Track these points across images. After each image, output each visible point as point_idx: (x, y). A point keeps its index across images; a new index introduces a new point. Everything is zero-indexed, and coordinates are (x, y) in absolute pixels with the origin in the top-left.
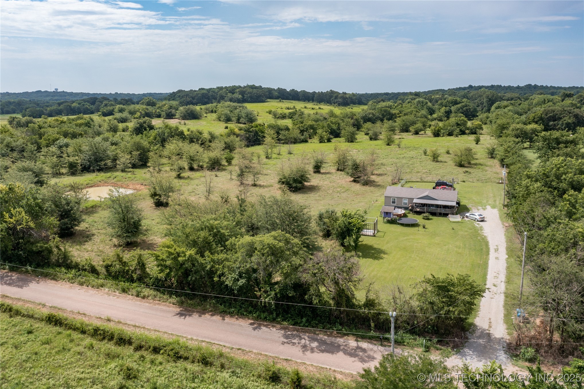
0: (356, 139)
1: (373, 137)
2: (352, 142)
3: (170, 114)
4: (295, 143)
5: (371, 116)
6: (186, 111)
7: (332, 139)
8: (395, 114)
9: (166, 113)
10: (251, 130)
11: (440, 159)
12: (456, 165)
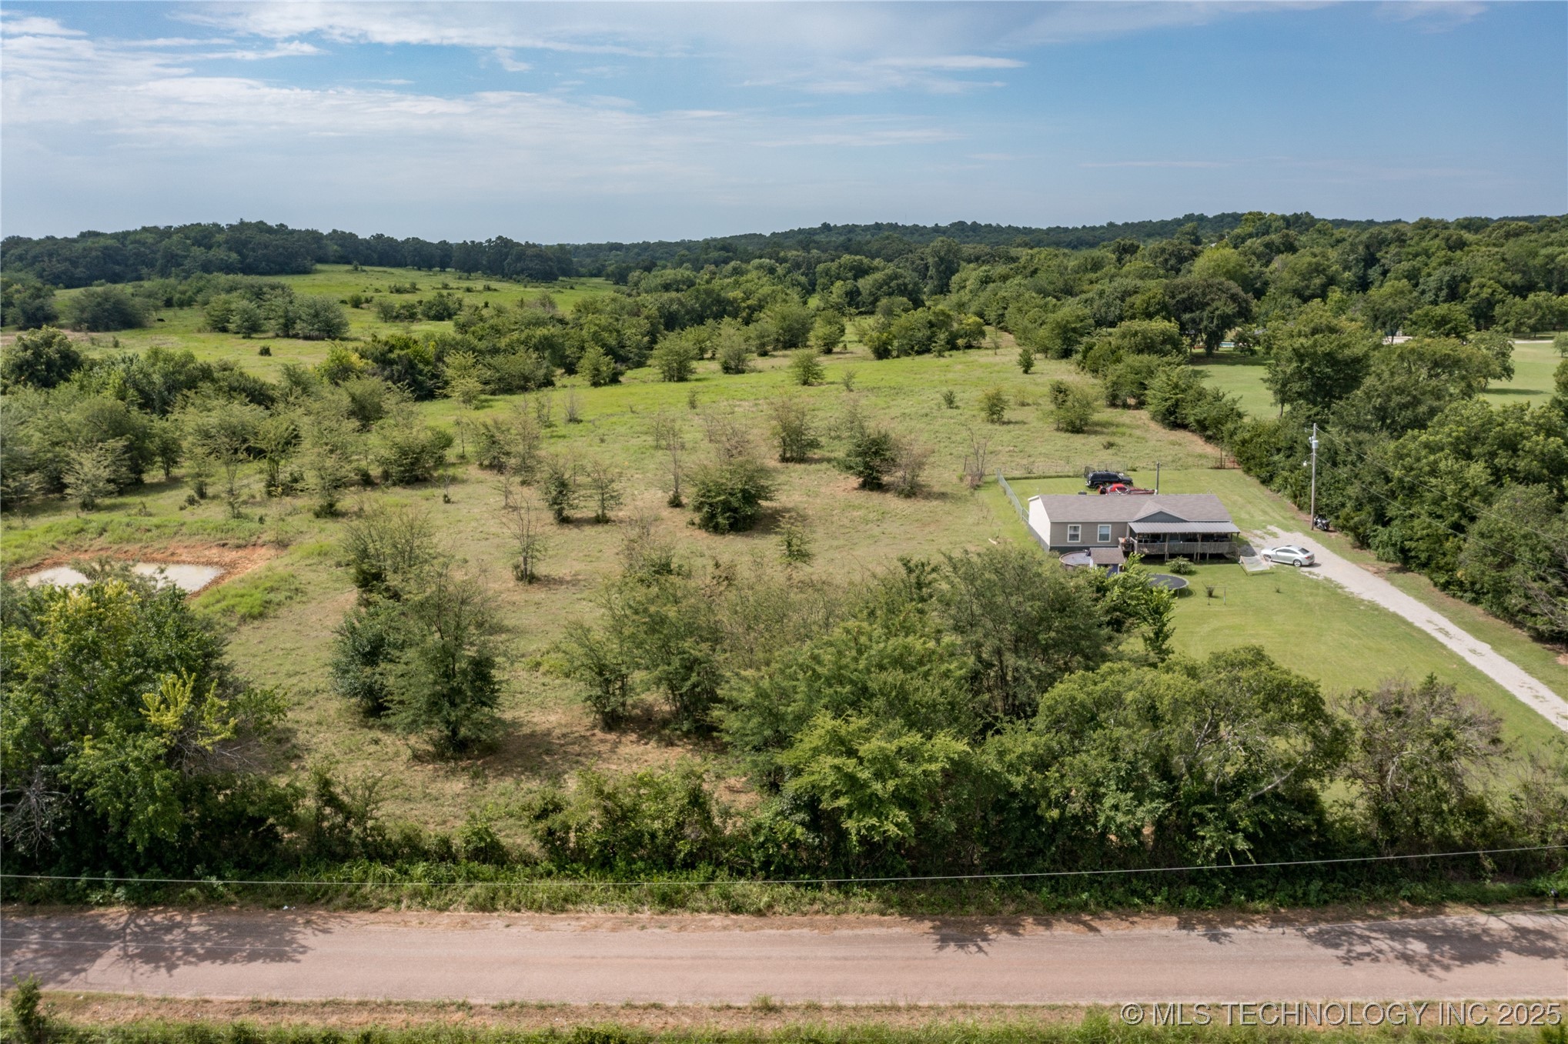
0: (692, 372)
1: (733, 364)
2: (682, 379)
3: (40, 314)
4: (524, 389)
5: (675, 307)
6: (99, 304)
7: (622, 373)
8: (735, 299)
9: (24, 312)
10: (393, 356)
11: (1007, 415)
12: (1058, 429)
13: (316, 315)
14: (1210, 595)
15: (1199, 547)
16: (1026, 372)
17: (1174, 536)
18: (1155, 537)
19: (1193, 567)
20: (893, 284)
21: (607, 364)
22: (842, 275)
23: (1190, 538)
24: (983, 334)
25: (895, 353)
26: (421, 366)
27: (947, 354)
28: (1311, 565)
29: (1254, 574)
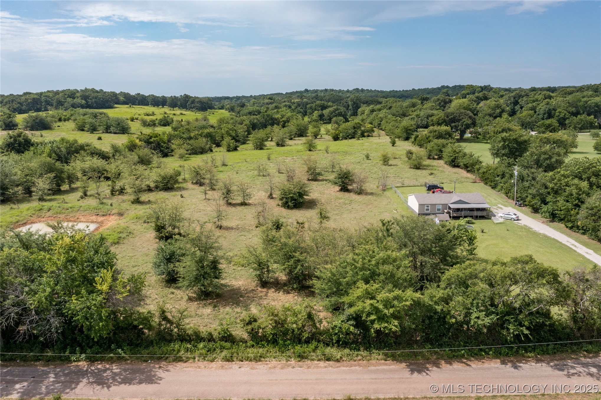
0: (265, 146)
1: (280, 143)
2: (261, 149)
3: (11, 124)
4: (202, 153)
5: (255, 121)
6: (34, 120)
7: (238, 147)
8: (278, 118)
9: (5, 123)
11: (390, 162)
12: (410, 168)
13: (119, 124)
14: (482, 232)
15: (475, 213)
16: (393, 146)
17: (465, 209)
18: (458, 210)
19: (474, 221)
20: (337, 112)
21: (233, 143)
22: (317, 108)
23: (472, 210)
24: (373, 131)
25: (341, 139)
26: (162, 144)
27: (361, 139)
28: (518, 220)
29: (497, 224)
